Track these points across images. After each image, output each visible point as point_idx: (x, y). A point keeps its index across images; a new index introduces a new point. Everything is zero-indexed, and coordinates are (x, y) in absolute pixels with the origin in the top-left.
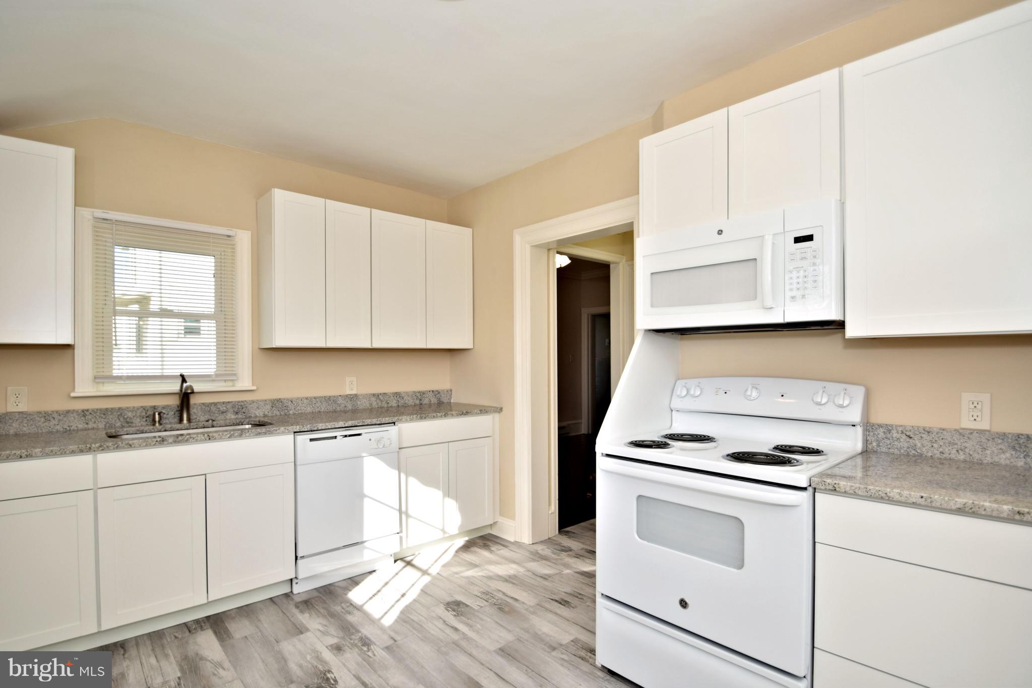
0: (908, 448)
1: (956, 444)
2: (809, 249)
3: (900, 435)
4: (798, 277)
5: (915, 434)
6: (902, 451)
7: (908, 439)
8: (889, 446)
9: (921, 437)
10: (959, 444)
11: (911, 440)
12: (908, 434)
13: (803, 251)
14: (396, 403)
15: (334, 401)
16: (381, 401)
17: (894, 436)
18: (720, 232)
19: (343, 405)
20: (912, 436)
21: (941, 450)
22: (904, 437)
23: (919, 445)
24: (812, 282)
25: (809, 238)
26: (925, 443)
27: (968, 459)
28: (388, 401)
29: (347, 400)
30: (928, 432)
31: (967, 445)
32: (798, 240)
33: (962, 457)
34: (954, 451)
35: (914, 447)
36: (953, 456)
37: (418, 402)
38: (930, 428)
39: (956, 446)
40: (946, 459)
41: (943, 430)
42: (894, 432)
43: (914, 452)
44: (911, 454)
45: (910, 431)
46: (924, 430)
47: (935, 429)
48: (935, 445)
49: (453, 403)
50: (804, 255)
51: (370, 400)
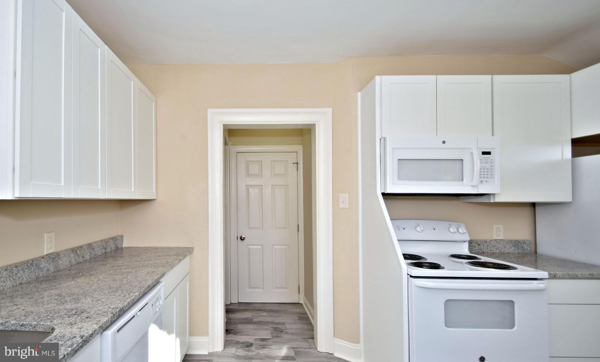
0: (479, 249)
1: (495, 246)
2: (489, 158)
3: (475, 244)
4: (484, 172)
5: (481, 243)
6: (476, 251)
7: (478, 246)
8: (471, 250)
9: (483, 244)
10: (497, 246)
11: (480, 246)
12: (478, 243)
13: (486, 159)
14: (89, 256)
15: (36, 266)
16: (79, 256)
17: (473, 245)
18: (444, 142)
19: (46, 269)
20: (480, 244)
21: (490, 249)
22: (477, 245)
23: (483, 248)
24: (490, 175)
25: (489, 153)
26: (485, 247)
27: (500, 252)
28: (84, 255)
29: (49, 262)
30: (486, 242)
31: (499, 246)
32: (484, 153)
33: (498, 251)
34: (495, 249)
35: (481, 249)
36: (495, 251)
37: (103, 251)
38: (487, 240)
39: (496, 247)
40: (492, 253)
41: (491, 241)
42: (473, 243)
43: (481, 251)
44: (480, 252)
45: (479, 242)
46: (484, 241)
47: (488, 241)
48: (488, 247)
49: (125, 247)
50: (486, 161)
51: (70, 257)
